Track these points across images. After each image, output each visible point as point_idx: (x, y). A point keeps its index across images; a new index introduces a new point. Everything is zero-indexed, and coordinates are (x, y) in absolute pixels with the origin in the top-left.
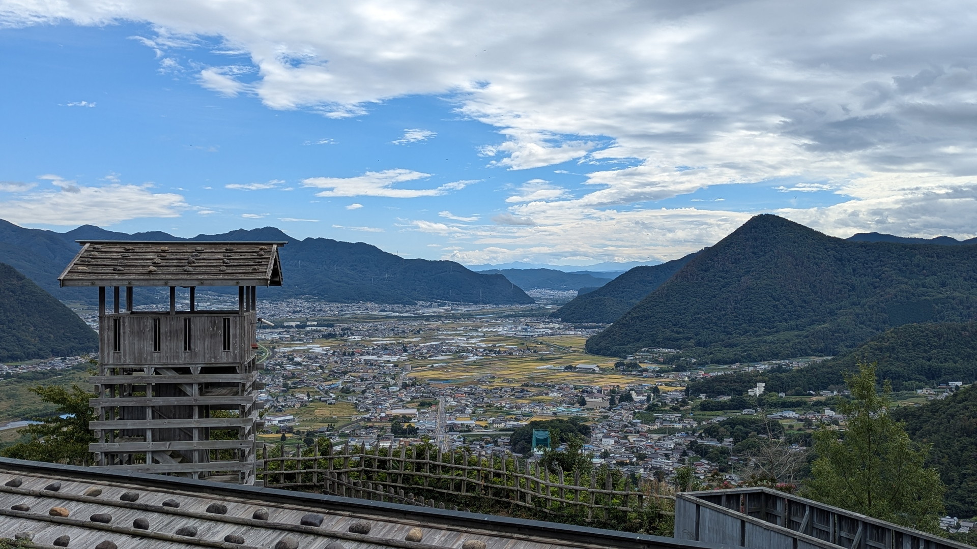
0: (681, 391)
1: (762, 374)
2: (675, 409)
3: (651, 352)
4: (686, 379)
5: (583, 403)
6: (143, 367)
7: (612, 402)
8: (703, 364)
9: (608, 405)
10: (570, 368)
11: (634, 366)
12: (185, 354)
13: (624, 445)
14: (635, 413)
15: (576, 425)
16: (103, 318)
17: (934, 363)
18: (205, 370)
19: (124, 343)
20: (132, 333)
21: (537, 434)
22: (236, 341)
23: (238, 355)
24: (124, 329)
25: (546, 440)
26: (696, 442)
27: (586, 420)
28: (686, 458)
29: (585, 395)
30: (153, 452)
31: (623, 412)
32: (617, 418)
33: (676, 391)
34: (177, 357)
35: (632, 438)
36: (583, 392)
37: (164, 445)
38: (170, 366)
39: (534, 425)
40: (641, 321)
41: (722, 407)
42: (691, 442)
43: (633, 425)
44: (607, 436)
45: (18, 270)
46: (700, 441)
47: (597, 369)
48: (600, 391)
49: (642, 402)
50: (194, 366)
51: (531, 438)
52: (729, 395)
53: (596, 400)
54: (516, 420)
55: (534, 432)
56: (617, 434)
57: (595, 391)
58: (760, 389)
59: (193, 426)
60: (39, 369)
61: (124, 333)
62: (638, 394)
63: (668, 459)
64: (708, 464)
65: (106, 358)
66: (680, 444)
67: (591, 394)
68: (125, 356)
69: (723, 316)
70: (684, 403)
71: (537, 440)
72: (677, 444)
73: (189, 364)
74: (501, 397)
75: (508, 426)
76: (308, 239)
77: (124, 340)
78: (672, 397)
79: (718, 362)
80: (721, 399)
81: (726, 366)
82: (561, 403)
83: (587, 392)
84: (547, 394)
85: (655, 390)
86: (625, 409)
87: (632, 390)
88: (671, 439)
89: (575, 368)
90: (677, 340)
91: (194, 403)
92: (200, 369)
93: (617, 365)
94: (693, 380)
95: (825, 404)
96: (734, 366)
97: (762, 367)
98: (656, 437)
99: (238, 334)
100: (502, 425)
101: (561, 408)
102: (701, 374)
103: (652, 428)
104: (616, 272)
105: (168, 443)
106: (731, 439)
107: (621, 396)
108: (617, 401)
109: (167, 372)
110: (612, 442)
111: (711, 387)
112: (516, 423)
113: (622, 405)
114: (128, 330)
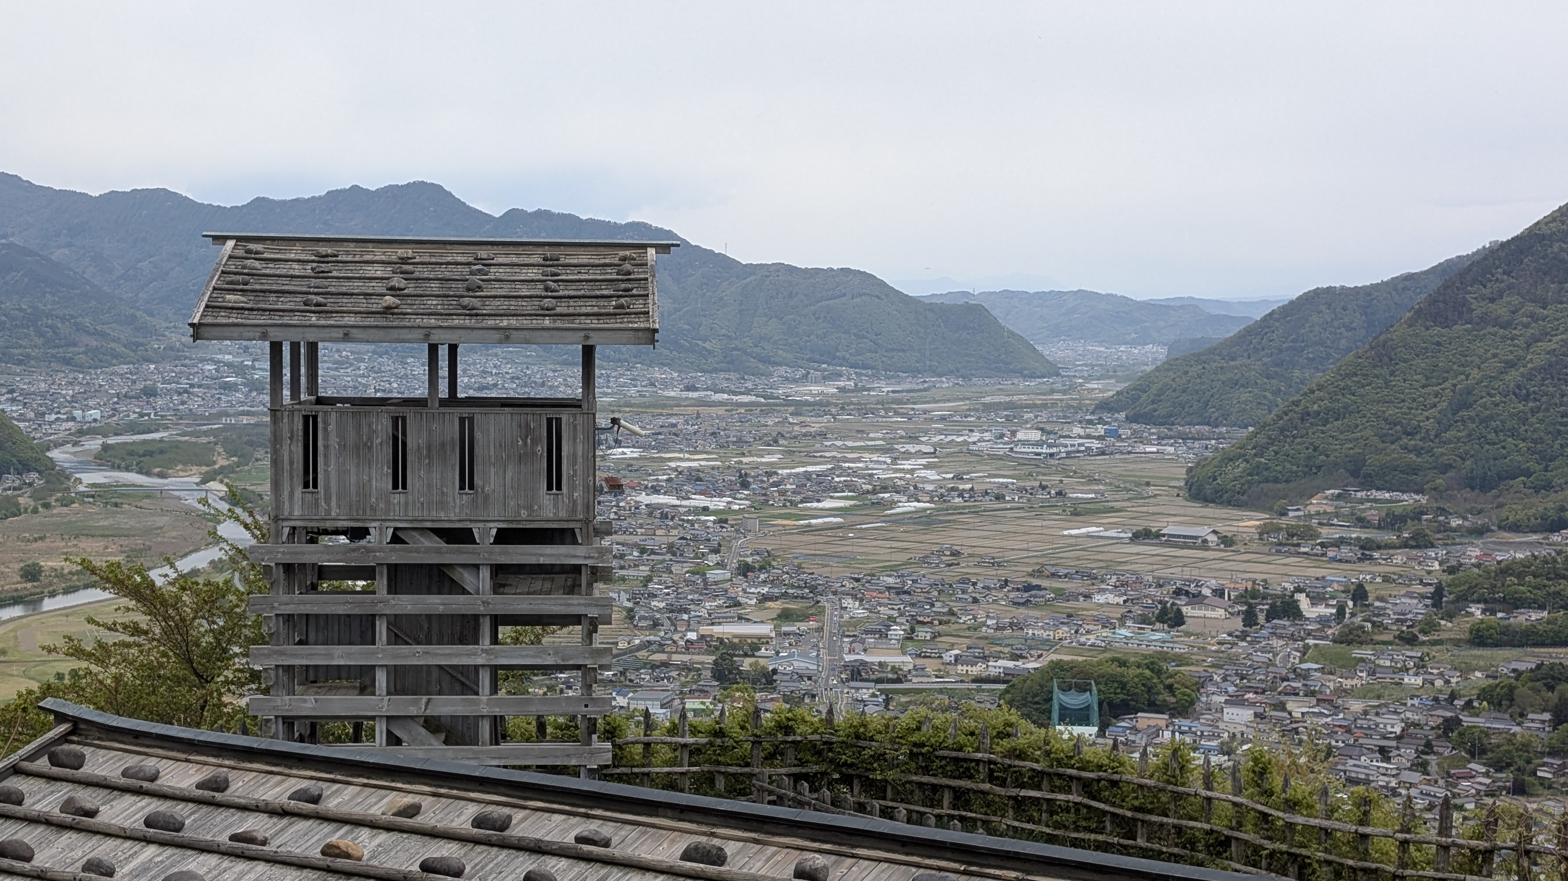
0: (1422, 597)
2: (1410, 640)
3: (1349, 500)
4: (1436, 566)
5: (1178, 620)
6: (367, 525)
7: (1250, 619)
8: (1479, 532)
9: (1238, 624)
10: (1142, 536)
11: (1305, 532)
12: (461, 499)
13: (1280, 720)
14: (1307, 647)
15: (1159, 672)
16: (279, 414)
18: (505, 537)
19: (326, 471)
20: (343, 447)
21: (1064, 693)
22: (575, 471)
23: (579, 502)
24: (326, 437)
25: (1088, 708)
26: (1459, 722)
27: (1181, 660)
28: (1432, 758)
29: (1181, 601)
30: (389, 718)
31: (1276, 643)
32: (1261, 657)
33: (1410, 595)
34: (442, 504)
35: (1297, 707)
36: (1178, 592)
37: (416, 703)
38: (429, 525)
39: (1057, 670)
40: (1325, 422)
41: (1524, 637)
42: (1446, 720)
43: (1305, 675)
44: (1236, 701)
46: (1467, 720)
47: (1212, 538)
48: (1219, 593)
49: (1323, 621)
50: (481, 525)
51: (1049, 700)
52: (1542, 607)
53: (1210, 614)
54: (1015, 657)
55: (1059, 687)
56: (1259, 698)
57: (1206, 592)
59: (480, 661)
61: (326, 447)
62: (1316, 599)
63: (1388, 760)
64: (1487, 775)
65: (287, 505)
66: (1416, 725)
67: (1196, 598)
68: (328, 500)
69: (1533, 411)
70: (1429, 626)
71: (1064, 706)
72: (1409, 725)
73: (471, 521)
74: (975, 601)
75: (993, 672)
76: (514, 213)
77: (327, 464)
78: (1398, 609)
79: (1515, 528)
80: (1522, 619)
81: (1534, 537)
82: (1122, 619)
83: (1187, 593)
84: (1087, 596)
85: (1359, 594)
86: (1281, 637)
87: (1299, 590)
88: (1395, 712)
89: (1158, 535)
90: (1414, 470)
91: (482, 610)
92: (494, 532)
93: (1264, 531)
94: (1452, 570)
96: (1556, 538)
98: (1356, 706)
99: (580, 454)
100: (977, 670)
101: (1124, 632)
102: (1473, 553)
103: (1348, 683)
104: (1265, 302)
105: (424, 698)
106: (1547, 716)
107: (1272, 606)
108: (1261, 618)
109: (422, 540)
110: (1246, 715)
111: (1498, 589)
112: (1010, 664)
113: (1275, 627)
114: (334, 440)
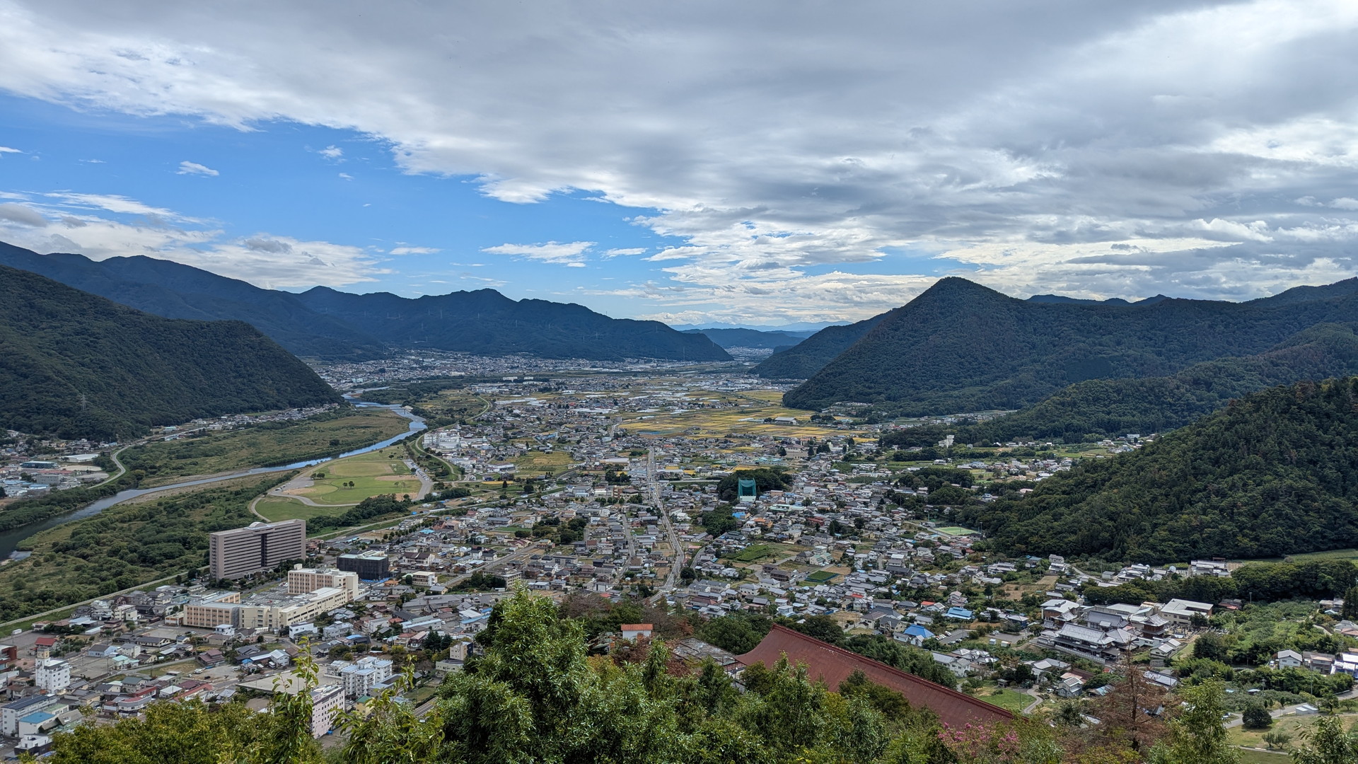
0: (874, 442)
1: (951, 427)
2: (870, 460)
3: (845, 406)
4: (879, 431)
5: (783, 453)
7: (811, 452)
8: (894, 417)
9: (806, 455)
10: (769, 421)
11: (829, 419)
13: (825, 493)
14: (832, 463)
15: (779, 474)
17: (1114, 417)
21: (744, 483)
25: (751, 488)
26: (893, 491)
27: (786, 469)
28: (884, 506)
29: (785, 446)
31: (821, 462)
32: (815, 468)
33: (870, 442)
35: (831, 487)
36: (783, 443)
39: (739, 473)
40: (835, 377)
41: (914, 458)
42: (889, 491)
43: (832, 474)
44: (808, 484)
45: (256, 327)
46: (896, 490)
47: (794, 421)
48: (798, 442)
49: (838, 453)
51: (737, 486)
52: (920, 446)
53: (795, 451)
54: (722, 469)
55: (740, 481)
56: (817, 483)
57: (794, 442)
58: (949, 441)
60: (277, 419)
62: (835, 445)
63: (867, 507)
64: (905, 512)
66: (877, 493)
67: (789, 444)
69: (912, 372)
70: (878, 453)
71: (743, 488)
72: (874, 493)
74: (706, 447)
75: (714, 475)
76: (524, 300)
78: (866, 447)
79: (908, 415)
80: (912, 451)
81: (915, 419)
82: (762, 453)
83: (786, 443)
84: (749, 445)
85: (851, 441)
86: (823, 459)
87: (829, 441)
88: (868, 488)
89: (774, 420)
90: (869, 394)
93: (813, 418)
94: (884, 432)
95: (1012, 455)
96: (922, 419)
97: (949, 420)
98: (854, 486)
100: (709, 474)
101: (763, 458)
102: (892, 426)
103: (849, 477)
104: (808, 332)
106: (926, 489)
107: (819, 447)
108: (815, 452)
110: (813, 490)
111: (903, 439)
112: (721, 472)
113: (820, 455)
